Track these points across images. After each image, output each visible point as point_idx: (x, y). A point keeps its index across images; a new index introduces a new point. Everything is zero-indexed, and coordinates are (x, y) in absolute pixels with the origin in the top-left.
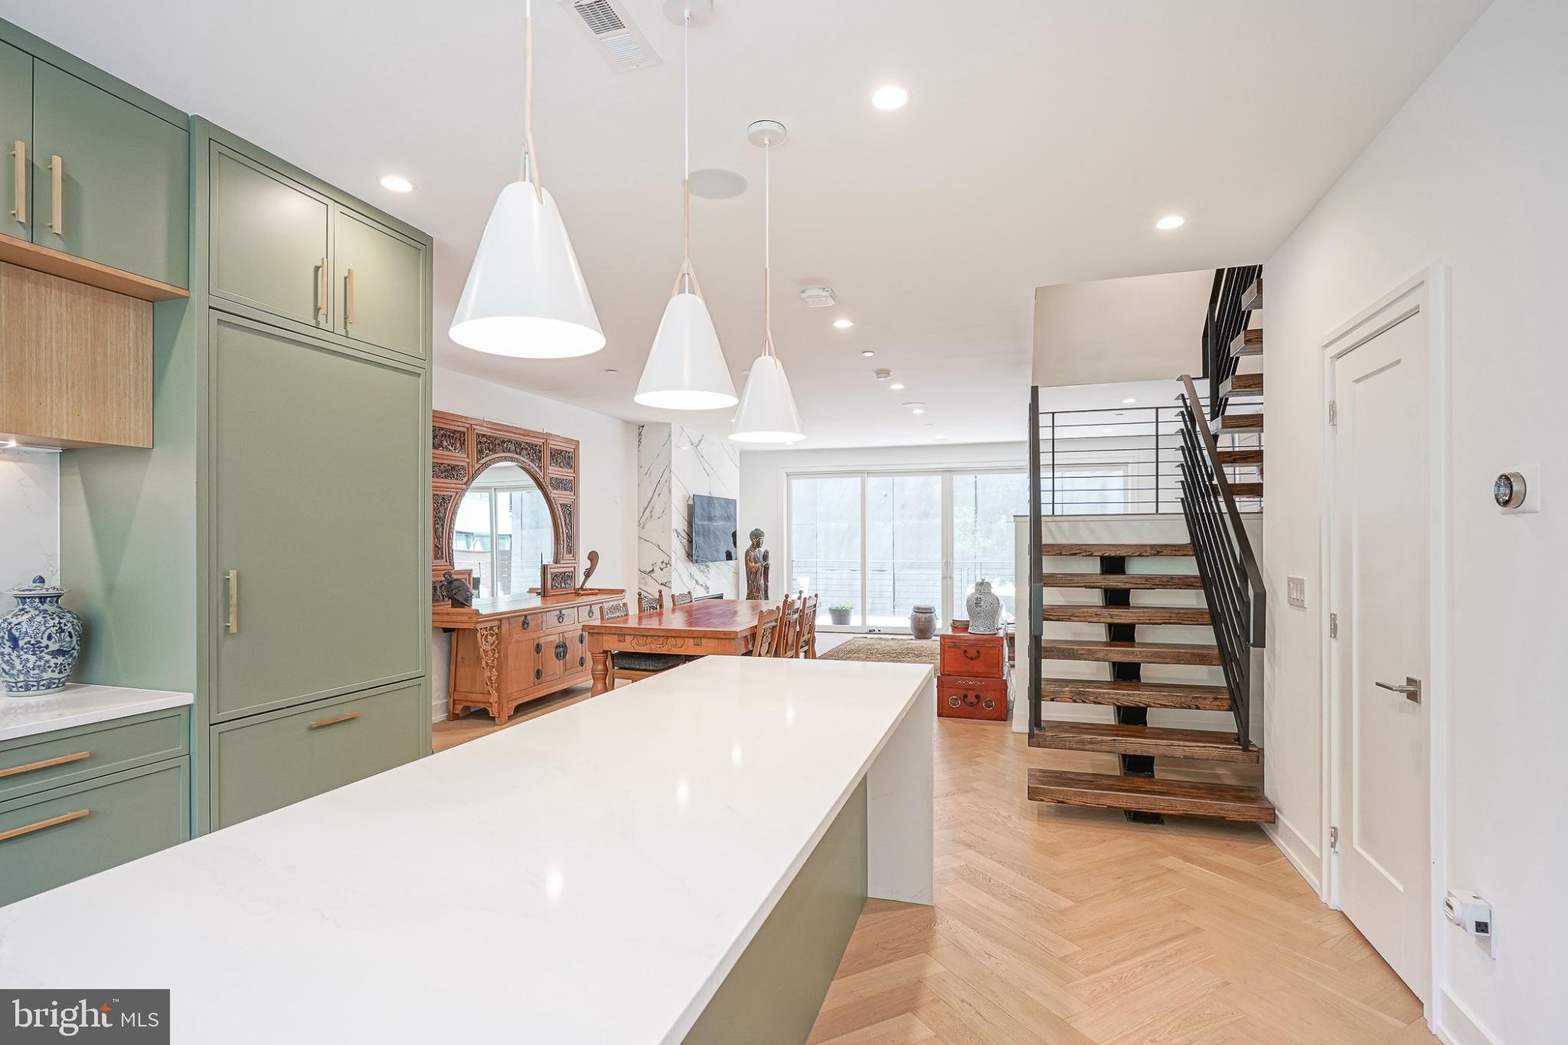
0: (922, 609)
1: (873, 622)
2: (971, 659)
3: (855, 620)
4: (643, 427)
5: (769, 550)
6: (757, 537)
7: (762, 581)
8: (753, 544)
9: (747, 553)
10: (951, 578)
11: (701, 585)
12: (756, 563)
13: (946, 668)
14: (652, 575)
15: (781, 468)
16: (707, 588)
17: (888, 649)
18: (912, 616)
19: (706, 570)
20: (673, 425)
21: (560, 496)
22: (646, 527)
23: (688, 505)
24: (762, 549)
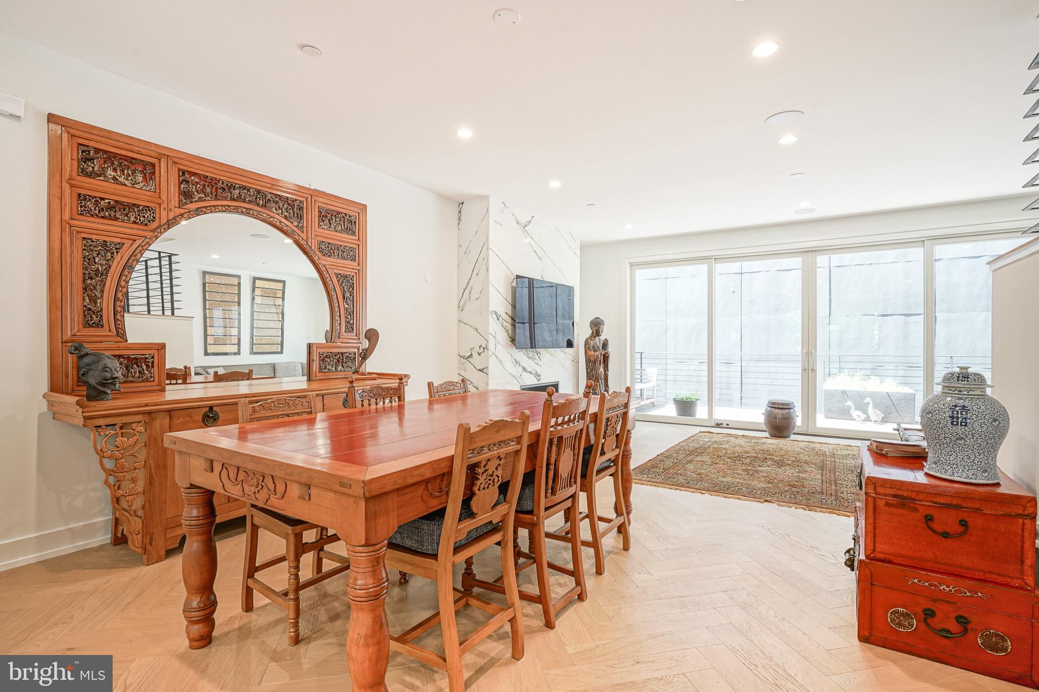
0: (779, 404)
1: (722, 414)
2: (945, 535)
3: (701, 412)
4: (463, 203)
5: (608, 339)
6: (597, 326)
7: (602, 370)
8: (593, 332)
9: (587, 342)
10: (813, 370)
11: (530, 372)
12: (595, 351)
13: (879, 547)
14: (471, 360)
15: (624, 258)
16: (537, 375)
17: (737, 449)
18: (766, 410)
19: (536, 357)
20: (491, 199)
21: (333, 263)
22: (465, 309)
23: (512, 287)
24: (602, 338)
